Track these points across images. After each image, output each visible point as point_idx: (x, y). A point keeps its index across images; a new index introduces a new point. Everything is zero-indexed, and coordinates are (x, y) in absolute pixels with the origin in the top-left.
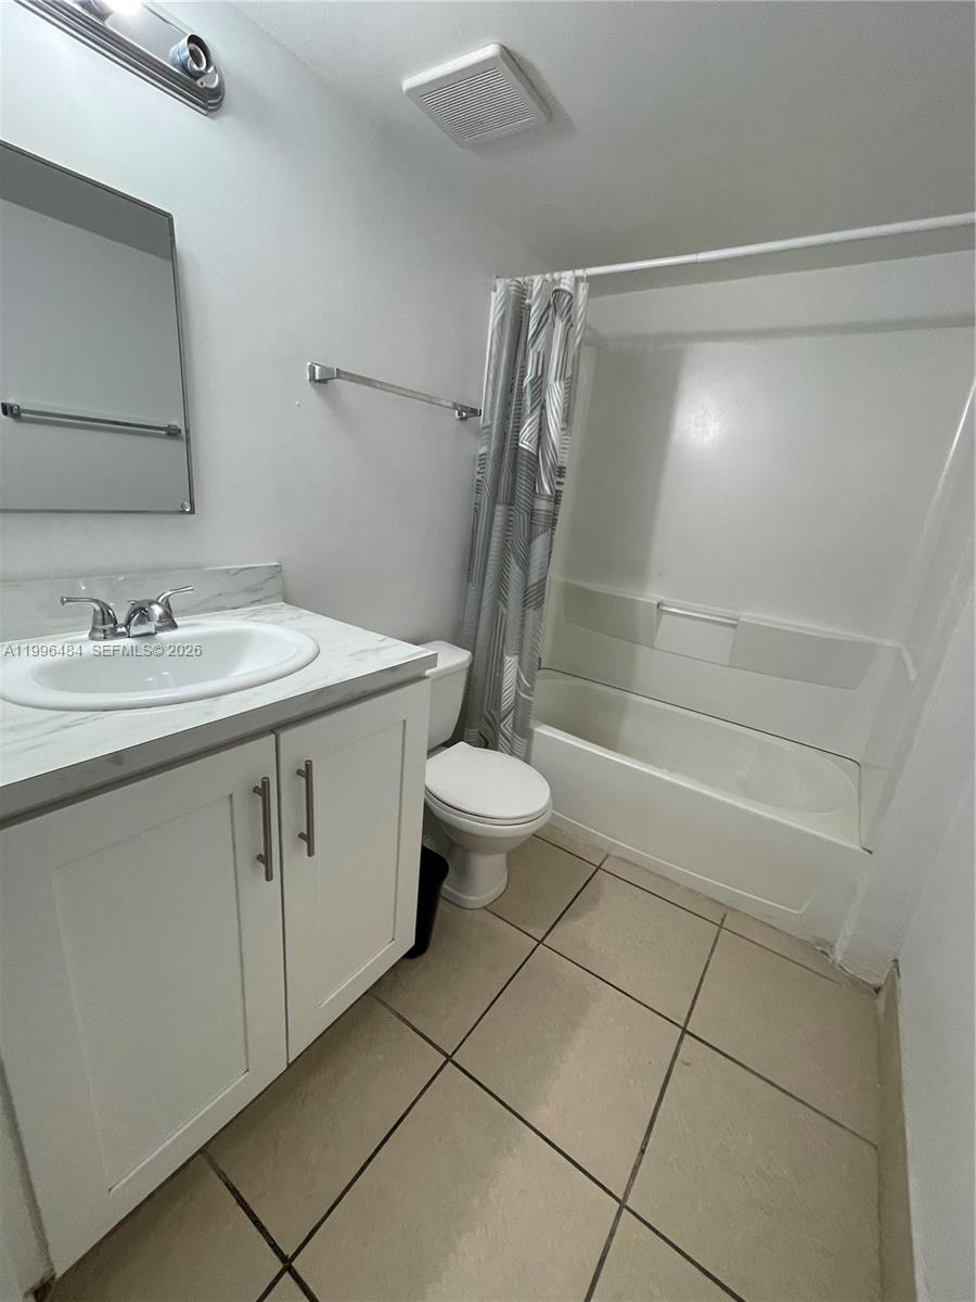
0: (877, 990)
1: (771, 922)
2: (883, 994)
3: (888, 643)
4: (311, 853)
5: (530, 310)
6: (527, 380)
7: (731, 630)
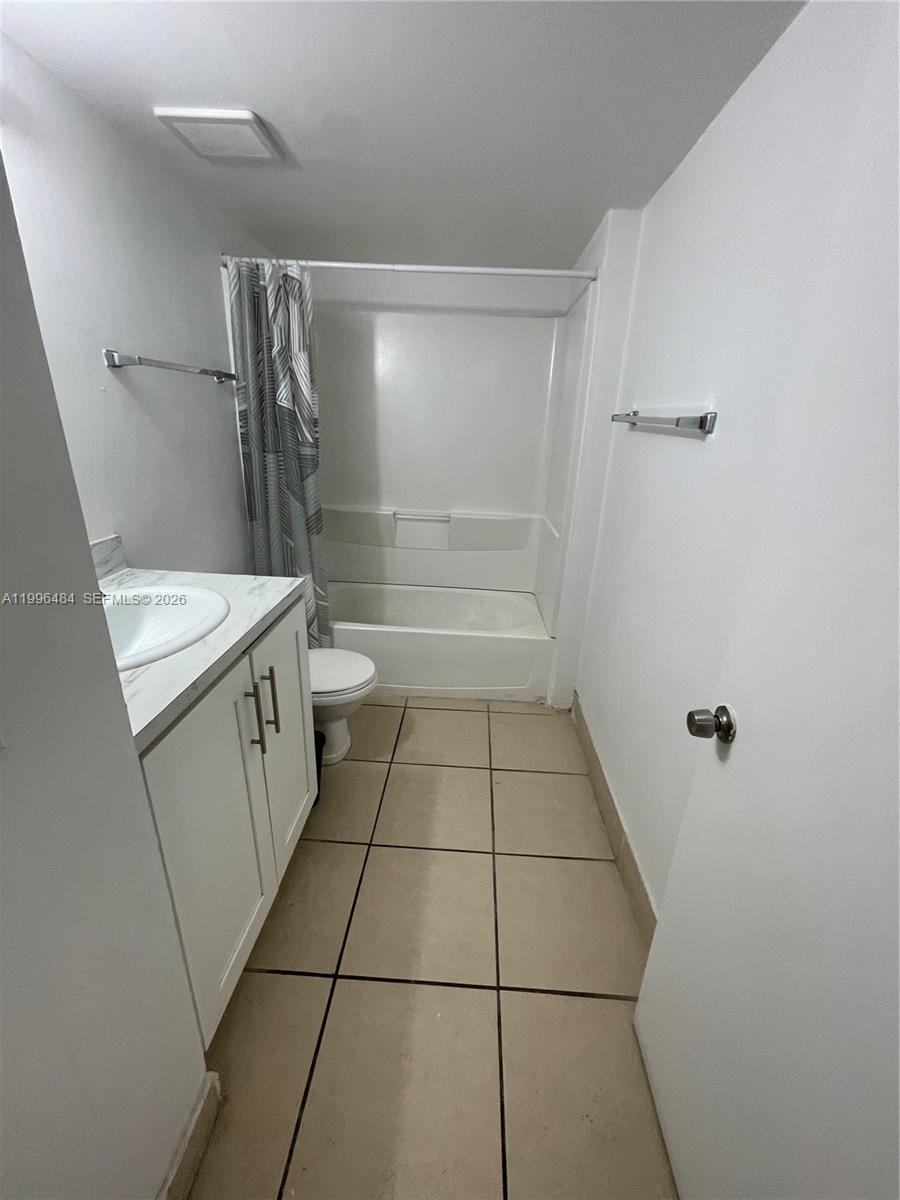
0: (570, 711)
1: (516, 699)
2: (573, 712)
3: (536, 516)
4: (278, 731)
5: (266, 291)
6: (275, 350)
7: (447, 525)
